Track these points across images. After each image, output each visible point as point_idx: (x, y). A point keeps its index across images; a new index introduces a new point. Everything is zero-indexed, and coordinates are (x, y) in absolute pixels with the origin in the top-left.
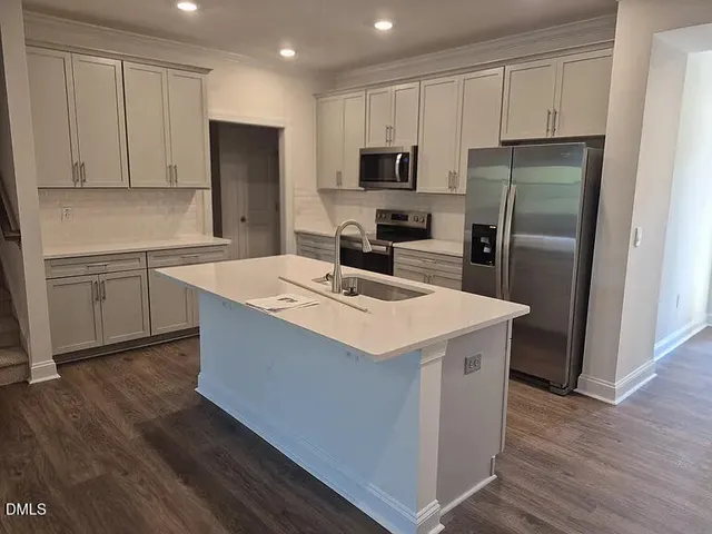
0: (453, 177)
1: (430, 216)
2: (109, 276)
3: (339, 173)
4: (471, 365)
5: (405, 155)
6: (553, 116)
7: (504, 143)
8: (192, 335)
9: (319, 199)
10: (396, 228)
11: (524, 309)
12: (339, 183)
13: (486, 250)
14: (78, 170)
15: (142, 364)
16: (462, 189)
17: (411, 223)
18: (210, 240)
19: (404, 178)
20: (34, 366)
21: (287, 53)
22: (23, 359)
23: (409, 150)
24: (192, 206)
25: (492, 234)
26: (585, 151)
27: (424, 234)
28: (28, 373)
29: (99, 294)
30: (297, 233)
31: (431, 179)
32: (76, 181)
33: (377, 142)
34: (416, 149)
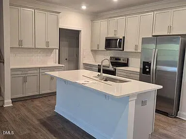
0: (136, 46)
1: (128, 59)
2: (28, 75)
3: (98, 45)
4: (144, 103)
5: (121, 39)
6: (170, 28)
7: (153, 36)
8: (54, 94)
9: (91, 53)
10: (117, 63)
11: (161, 87)
12: (98, 48)
13: (147, 70)
14: (20, 42)
15: (37, 103)
16: (139, 50)
17: (121, 61)
18: (57, 65)
19: (120, 46)
20: (5, 101)
21: (84, 7)
22: (2, 99)
23: (121, 38)
24: (52, 55)
25: (149, 65)
26: (181, 39)
27: (126, 65)
28: (4, 104)
29: (25, 80)
30: (84, 64)
31: (129, 47)
32: (20, 46)
33: (111, 35)
34: (124, 37)
